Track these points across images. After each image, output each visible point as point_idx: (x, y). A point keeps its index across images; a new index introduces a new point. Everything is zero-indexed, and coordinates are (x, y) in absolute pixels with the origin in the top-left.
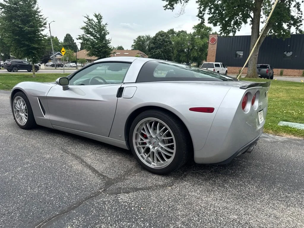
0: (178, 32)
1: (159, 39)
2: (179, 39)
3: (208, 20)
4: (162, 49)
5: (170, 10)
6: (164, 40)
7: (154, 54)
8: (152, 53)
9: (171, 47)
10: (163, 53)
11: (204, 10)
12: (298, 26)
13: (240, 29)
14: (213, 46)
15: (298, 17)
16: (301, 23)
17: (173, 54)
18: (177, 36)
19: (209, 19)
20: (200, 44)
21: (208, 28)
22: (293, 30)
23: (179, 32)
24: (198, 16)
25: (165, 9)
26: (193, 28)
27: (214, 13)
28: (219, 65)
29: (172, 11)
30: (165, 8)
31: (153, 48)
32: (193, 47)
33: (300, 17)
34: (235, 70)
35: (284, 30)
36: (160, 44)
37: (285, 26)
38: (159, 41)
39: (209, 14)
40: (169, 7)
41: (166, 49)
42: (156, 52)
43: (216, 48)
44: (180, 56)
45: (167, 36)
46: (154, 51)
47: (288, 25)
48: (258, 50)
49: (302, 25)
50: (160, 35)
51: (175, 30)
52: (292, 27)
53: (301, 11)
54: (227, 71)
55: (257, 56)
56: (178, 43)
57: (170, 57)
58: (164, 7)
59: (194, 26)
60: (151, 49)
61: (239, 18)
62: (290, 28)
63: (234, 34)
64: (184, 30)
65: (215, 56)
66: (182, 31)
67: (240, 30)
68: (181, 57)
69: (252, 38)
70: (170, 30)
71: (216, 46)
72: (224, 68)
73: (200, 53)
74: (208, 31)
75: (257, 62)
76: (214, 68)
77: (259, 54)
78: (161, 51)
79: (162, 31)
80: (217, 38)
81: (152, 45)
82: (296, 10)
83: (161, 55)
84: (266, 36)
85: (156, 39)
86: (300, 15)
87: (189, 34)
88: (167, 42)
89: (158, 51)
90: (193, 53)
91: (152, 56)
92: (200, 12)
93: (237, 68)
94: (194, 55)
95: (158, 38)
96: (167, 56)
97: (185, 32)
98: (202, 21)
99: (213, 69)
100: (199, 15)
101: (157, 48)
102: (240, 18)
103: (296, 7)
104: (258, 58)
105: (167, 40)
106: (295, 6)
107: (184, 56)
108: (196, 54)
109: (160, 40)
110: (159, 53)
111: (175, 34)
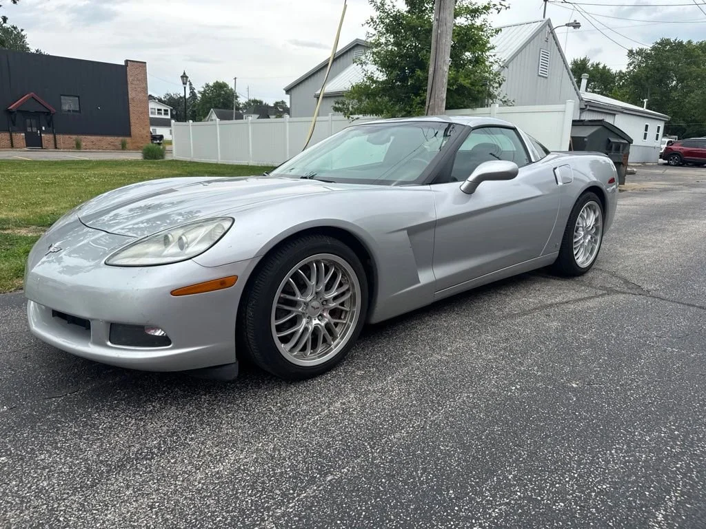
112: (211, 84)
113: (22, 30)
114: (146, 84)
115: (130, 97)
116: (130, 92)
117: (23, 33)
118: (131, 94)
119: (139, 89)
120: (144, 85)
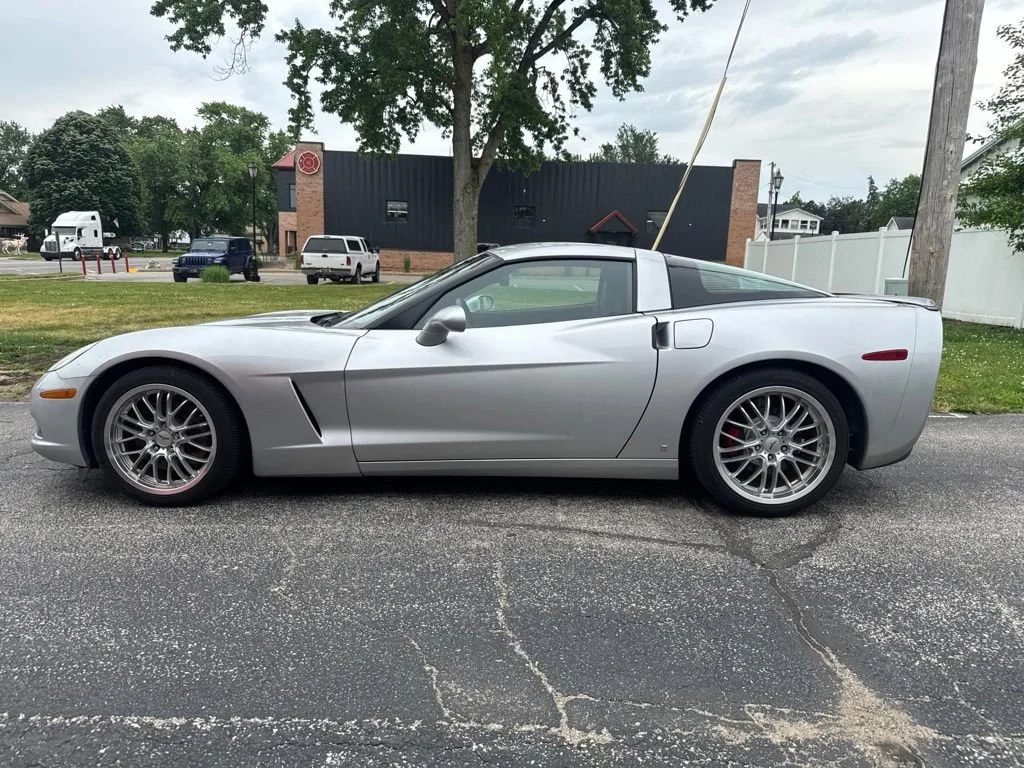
0: (140, 119)
1: (74, 141)
2: (153, 145)
3: (323, 100)
4: (90, 181)
5: (192, 52)
6: (93, 147)
7: (56, 195)
8: (49, 195)
9: (127, 175)
10: (99, 194)
11: (306, 66)
12: (560, 141)
13: (415, 135)
14: (310, 180)
15: (557, 116)
16: (564, 134)
17: (140, 199)
18: (140, 133)
19: (326, 96)
20: (235, 170)
21: (255, 116)
22: (549, 151)
23: (146, 119)
24: (289, 84)
25: (174, 48)
26: (201, 111)
27: (338, 80)
28: (356, 242)
29: (205, 57)
30: (174, 43)
31: (47, 174)
32: (212, 176)
33: (560, 116)
34: (390, 260)
35: (526, 150)
36: (80, 162)
37: (528, 139)
38: (73, 148)
39: (323, 81)
40: (186, 41)
41: (107, 181)
42: (65, 188)
43: (320, 189)
44: (163, 207)
45: (104, 131)
46: (56, 185)
47: (536, 137)
48: (476, 203)
49: (566, 138)
50: (76, 126)
51: (128, 113)
52: (547, 141)
53: (561, 103)
54: (378, 263)
55: (476, 220)
56: (149, 161)
57: (129, 210)
58: (170, 39)
59: (201, 106)
60: (42, 179)
61: (408, 103)
62: (540, 145)
63: (395, 151)
64: (167, 116)
65: (323, 214)
66: (159, 120)
67: (416, 139)
68: (166, 211)
69: (456, 167)
70: (108, 112)
71: (321, 182)
72: (370, 253)
73: (238, 200)
74: (257, 128)
75: (476, 238)
76: (346, 252)
77: (478, 214)
78: (87, 186)
79: (81, 113)
80: (322, 157)
81: (42, 163)
82: (550, 97)
83: (89, 201)
84: (491, 164)
85: (58, 139)
86: (561, 113)
87: (189, 132)
88: (109, 157)
89: (75, 187)
90: (215, 198)
91: (50, 202)
92: (295, 72)
93: (396, 252)
94: (219, 207)
95: (68, 139)
96: (115, 205)
97: (172, 124)
98: (300, 99)
99: (345, 256)
100: (290, 79)
101: (69, 175)
102: (412, 103)
103: (549, 89)
104: (479, 223)
105: (107, 146)
106: (545, 87)
107: (177, 207)
108: (223, 203)
109: (80, 144)
110: (81, 193)
111: (133, 128)
112: (901, 180)
113: (655, 134)
114: (757, 189)
115: (732, 208)
116: (733, 202)
117: (655, 138)
118: (735, 204)
119: (746, 197)
120: (755, 191)
